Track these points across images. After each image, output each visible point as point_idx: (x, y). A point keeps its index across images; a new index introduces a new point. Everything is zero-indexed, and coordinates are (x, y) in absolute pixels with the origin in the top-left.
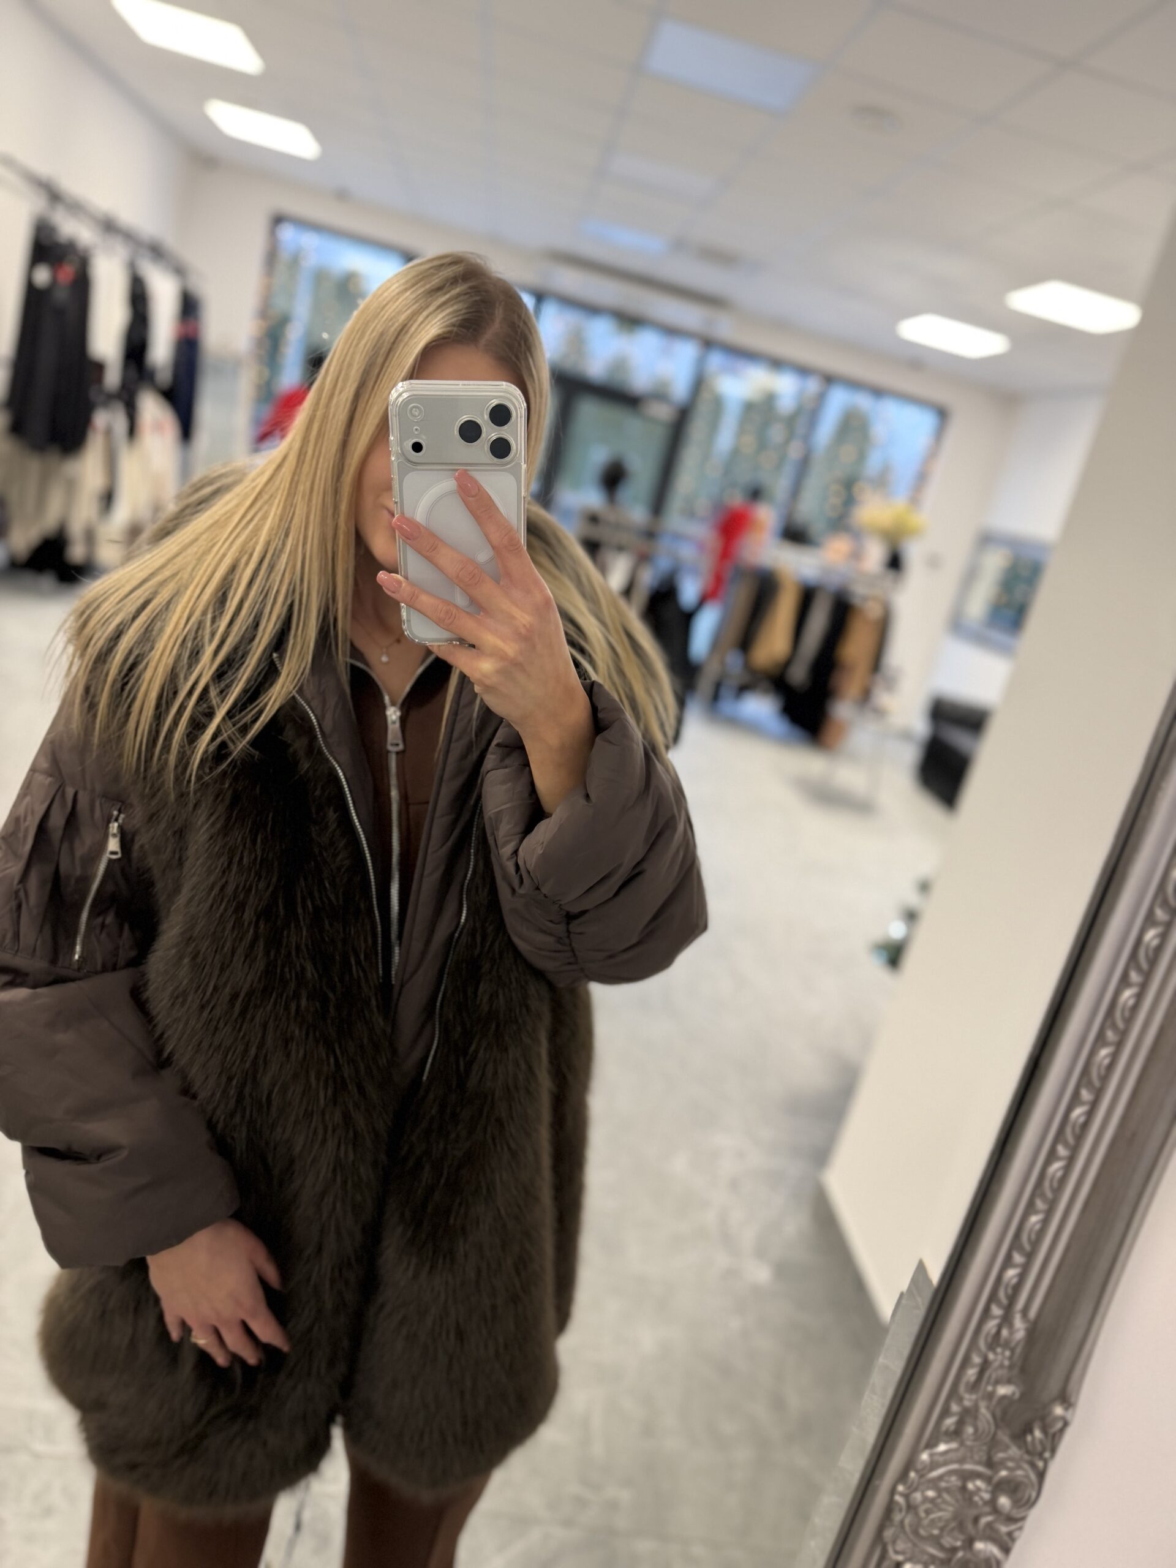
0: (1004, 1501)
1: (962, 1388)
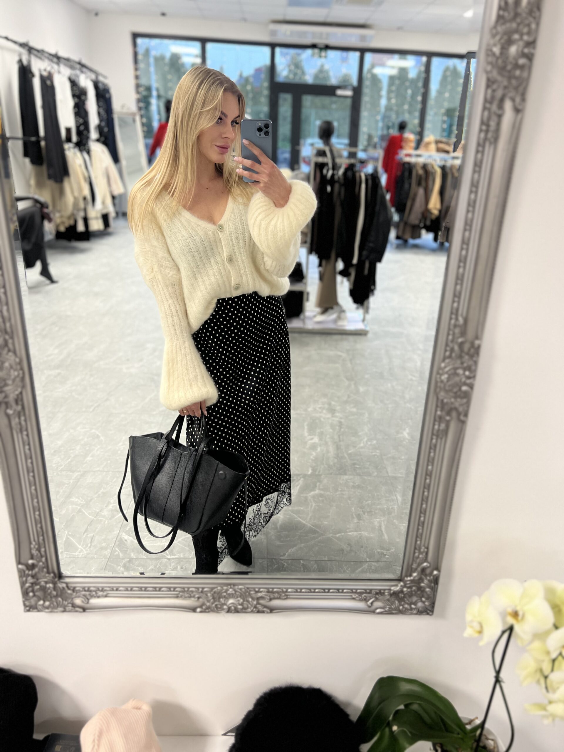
0: (467, 373)
1: (449, 343)
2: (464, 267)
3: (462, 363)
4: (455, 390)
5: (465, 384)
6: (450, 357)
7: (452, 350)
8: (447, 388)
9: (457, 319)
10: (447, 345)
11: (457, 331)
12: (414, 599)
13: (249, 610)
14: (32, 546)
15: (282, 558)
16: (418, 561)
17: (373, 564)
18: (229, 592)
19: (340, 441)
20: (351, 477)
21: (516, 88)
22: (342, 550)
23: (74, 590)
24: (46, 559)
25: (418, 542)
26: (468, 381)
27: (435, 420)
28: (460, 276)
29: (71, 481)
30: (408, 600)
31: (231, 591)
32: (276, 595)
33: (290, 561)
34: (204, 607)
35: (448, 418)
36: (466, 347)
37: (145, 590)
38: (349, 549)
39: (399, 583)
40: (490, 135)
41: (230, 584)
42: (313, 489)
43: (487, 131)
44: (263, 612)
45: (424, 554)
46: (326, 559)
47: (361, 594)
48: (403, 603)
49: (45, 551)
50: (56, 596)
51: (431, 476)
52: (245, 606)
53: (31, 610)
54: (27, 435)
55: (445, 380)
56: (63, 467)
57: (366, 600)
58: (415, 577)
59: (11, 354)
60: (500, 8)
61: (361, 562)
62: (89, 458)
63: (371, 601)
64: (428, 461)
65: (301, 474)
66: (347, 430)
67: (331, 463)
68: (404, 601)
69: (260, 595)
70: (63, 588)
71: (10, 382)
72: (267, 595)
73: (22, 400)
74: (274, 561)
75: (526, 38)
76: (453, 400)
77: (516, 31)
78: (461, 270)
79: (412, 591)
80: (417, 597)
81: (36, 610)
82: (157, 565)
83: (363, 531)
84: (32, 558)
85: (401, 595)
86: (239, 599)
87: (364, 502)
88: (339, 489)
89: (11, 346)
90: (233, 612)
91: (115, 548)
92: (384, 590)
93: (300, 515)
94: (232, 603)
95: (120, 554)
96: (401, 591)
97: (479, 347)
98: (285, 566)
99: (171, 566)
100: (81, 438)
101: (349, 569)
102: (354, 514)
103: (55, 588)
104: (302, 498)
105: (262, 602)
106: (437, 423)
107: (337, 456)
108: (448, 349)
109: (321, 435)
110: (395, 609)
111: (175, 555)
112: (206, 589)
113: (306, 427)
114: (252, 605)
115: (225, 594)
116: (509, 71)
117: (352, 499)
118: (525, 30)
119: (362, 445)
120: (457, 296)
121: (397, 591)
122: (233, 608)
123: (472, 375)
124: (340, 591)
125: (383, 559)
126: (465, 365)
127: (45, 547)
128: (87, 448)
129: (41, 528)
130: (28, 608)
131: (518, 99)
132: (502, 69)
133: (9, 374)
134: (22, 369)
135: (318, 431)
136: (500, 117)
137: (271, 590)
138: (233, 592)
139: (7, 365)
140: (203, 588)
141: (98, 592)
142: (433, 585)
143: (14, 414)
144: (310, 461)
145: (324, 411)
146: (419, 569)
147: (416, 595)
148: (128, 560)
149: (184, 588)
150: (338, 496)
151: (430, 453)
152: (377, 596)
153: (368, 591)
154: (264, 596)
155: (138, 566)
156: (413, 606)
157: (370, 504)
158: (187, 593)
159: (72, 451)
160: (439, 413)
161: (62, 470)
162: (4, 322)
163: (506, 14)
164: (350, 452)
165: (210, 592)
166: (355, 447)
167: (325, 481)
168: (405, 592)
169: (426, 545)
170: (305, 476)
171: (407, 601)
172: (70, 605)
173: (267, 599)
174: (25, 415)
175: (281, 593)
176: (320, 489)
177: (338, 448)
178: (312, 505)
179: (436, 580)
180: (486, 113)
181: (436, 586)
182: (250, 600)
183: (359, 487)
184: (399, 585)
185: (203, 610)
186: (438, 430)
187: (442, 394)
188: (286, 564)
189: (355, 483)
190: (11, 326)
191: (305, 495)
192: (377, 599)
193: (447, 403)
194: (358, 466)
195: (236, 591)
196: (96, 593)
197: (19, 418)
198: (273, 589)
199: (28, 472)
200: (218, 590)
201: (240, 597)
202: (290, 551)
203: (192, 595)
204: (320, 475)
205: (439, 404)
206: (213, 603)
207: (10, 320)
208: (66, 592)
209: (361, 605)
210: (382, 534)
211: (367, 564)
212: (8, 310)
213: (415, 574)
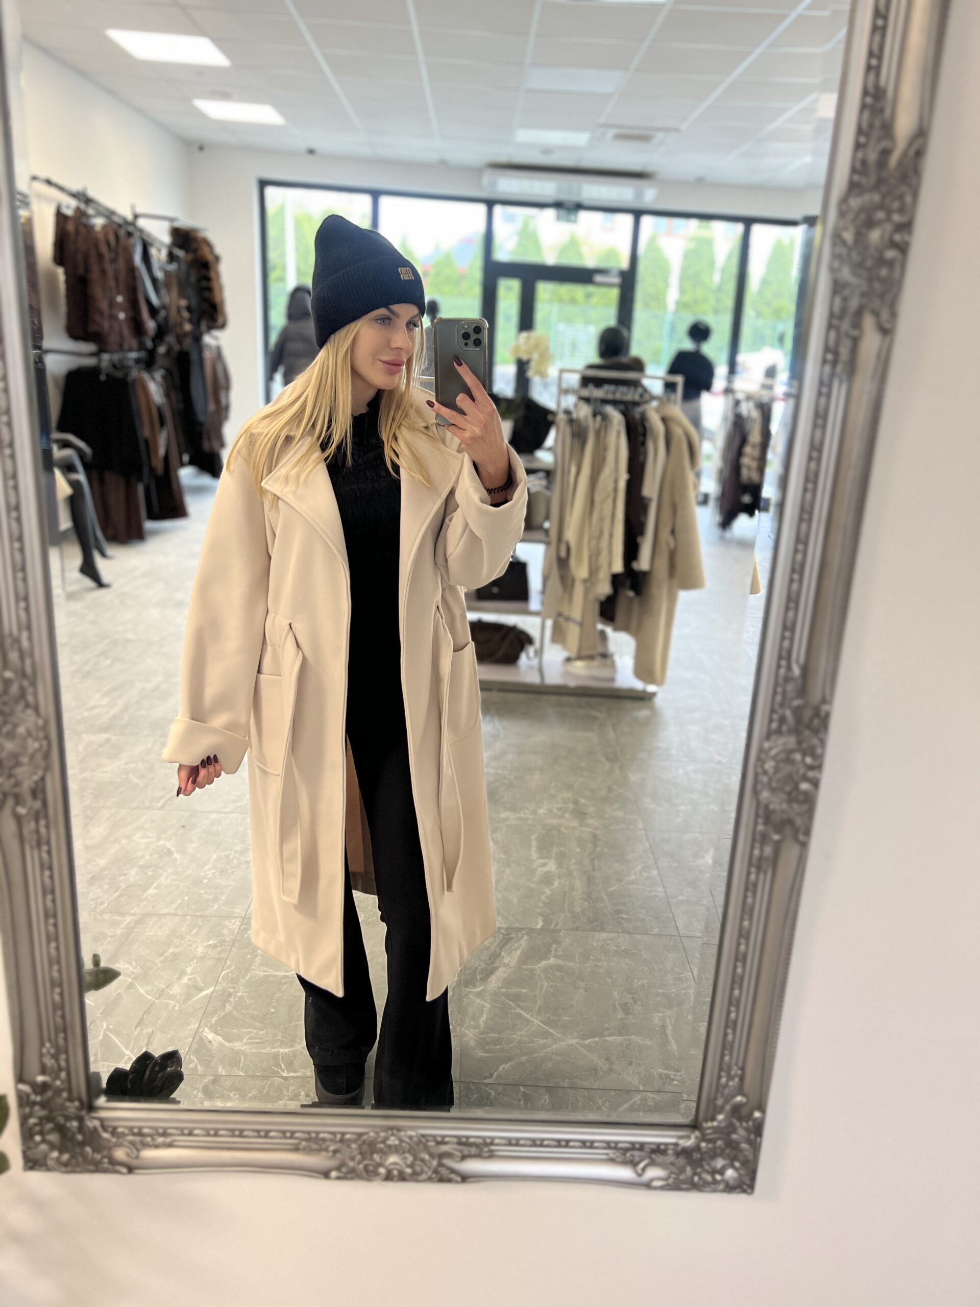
0: (809, 760)
1: (776, 707)
2: (801, 581)
3: (799, 743)
4: (788, 789)
5: (805, 779)
6: (779, 732)
7: (782, 720)
8: (774, 784)
9: (789, 668)
10: (773, 711)
11: (790, 687)
12: (719, 1163)
13: (424, 1176)
14: (44, 1050)
15: (486, 1081)
16: (726, 1091)
17: (651, 1095)
18: (389, 1142)
19: (594, 870)
20: (612, 935)
21: (882, 296)
22: (595, 1069)
23: (114, 1132)
24: (69, 1074)
25: (727, 1058)
26: (811, 774)
27: (754, 840)
28: (793, 596)
29: (119, 932)
30: (709, 1164)
31: (393, 1141)
32: (473, 1150)
33: (500, 1088)
34: (344, 1170)
35: (776, 837)
36: (807, 714)
37: (241, 1136)
38: (607, 1066)
39: (693, 1132)
40: (839, 368)
41: (391, 1128)
42: (545, 957)
43: (835, 363)
44: (449, 1181)
45: (737, 1080)
46: (566, 1085)
47: (626, 1150)
48: (699, 1170)
49: (67, 1061)
50: (82, 1144)
51: (747, 939)
52: (418, 1169)
53: (36, 1167)
54: (49, 852)
55: (771, 771)
56: (106, 905)
57: (633, 1164)
58: (720, 1122)
59: (29, 712)
60: (854, 170)
61: (628, 1092)
62: (152, 891)
63: (641, 1165)
64: (743, 910)
65: (523, 929)
66: (606, 850)
67: (578, 910)
68: (702, 1166)
69: (444, 1148)
70: (95, 1129)
71: (25, 760)
72: (457, 1150)
73: (44, 791)
74: (473, 1087)
75: (896, 218)
76: (785, 806)
77: (881, 207)
78: (795, 586)
79: (715, 1148)
80: (724, 1158)
81: (44, 1168)
82: (264, 1089)
83: (633, 1035)
84: (43, 1071)
85: (696, 1156)
86: (407, 1155)
87: (636, 981)
88: (591, 958)
89: (30, 698)
90: (395, 1179)
91: (190, 1056)
92: (666, 1144)
93: (521, 1003)
94: (395, 1163)
95: (199, 1067)
96: (697, 1148)
97: (828, 715)
98: (491, 1097)
99: (288, 1091)
100: (140, 854)
101: (607, 1104)
102: (616, 1003)
103: (81, 1129)
104: (526, 972)
105: (447, 1162)
106: (757, 845)
107: (588, 896)
108: (775, 717)
109: (561, 858)
110: (684, 1182)
111: (295, 1072)
112: (348, 1136)
113: (534, 843)
114: (429, 1168)
115: (382, 1146)
116: (870, 270)
117: (615, 976)
118: (896, 205)
119: (633, 877)
120: (788, 628)
121: (690, 1146)
122: (395, 1173)
123: (816, 763)
124: (588, 1144)
125: (668, 1088)
126: (805, 745)
127: (67, 1052)
128: (150, 873)
129: (63, 1017)
130: (30, 1164)
131: (885, 315)
132: (858, 267)
133: (24, 747)
134: (47, 738)
135: (555, 850)
136: (856, 341)
137: (464, 1140)
138: (397, 1142)
139: (21, 730)
140: (343, 1134)
141: (156, 1137)
142: (752, 1137)
143: (28, 814)
144: (541, 904)
145: (567, 815)
146: (728, 1107)
147: (722, 1154)
148: (213, 1078)
149: (309, 1133)
150: (589, 969)
151: (745, 897)
152: (653, 1156)
153: (637, 1146)
154: (450, 1151)
155: (230, 1091)
156: (718, 1177)
157: (646, 985)
158: (315, 1143)
159: (122, 878)
160: (760, 827)
161: (102, 912)
162: (22, 657)
163: (864, 180)
164: (611, 889)
165: (355, 1141)
166: (621, 881)
167: (567, 942)
168: (704, 1150)
169: (740, 1063)
170: (531, 931)
171: (707, 1167)
172: (106, 1160)
173: (458, 1157)
174: (46, 817)
175: (482, 1146)
176: (556, 957)
177: (590, 881)
178: (542, 986)
179: (758, 1129)
180: (833, 335)
181: (758, 1139)
182: (427, 1157)
183: (626, 953)
184: (693, 1137)
185: (342, 1175)
186: (761, 858)
187: (765, 795)
188: (493, 1094)
189: (621, 947)
190: (33, 665)
191: (529, 967)
192: (652, 1163)
193: (774, 811)
194: (625, 916)
195: (401, 1141)
196: (153, 1139)
197: (37, 821)
198: (468, 1137)
199: (47, 916)
200: (369, 1137)
201: (409, 1152)
202: (500, 1069)
203: (324, 1146)
204: (559, 931)
205: (761, 812)
206: (359, 1163)
207: (32, 654)
208: (100, 1137)
209: (625, 1173)
210: (668, 1042)
211: (639, 1097)
212: (30, 639)
213: (720, 1117)
